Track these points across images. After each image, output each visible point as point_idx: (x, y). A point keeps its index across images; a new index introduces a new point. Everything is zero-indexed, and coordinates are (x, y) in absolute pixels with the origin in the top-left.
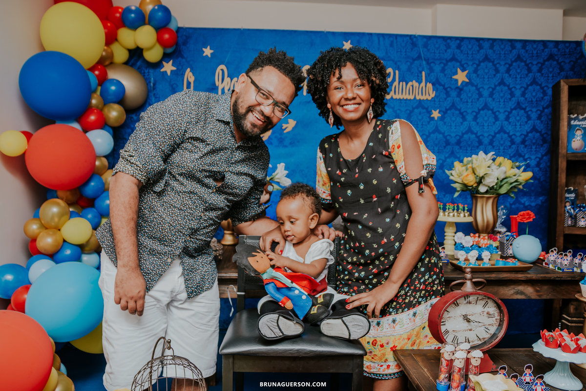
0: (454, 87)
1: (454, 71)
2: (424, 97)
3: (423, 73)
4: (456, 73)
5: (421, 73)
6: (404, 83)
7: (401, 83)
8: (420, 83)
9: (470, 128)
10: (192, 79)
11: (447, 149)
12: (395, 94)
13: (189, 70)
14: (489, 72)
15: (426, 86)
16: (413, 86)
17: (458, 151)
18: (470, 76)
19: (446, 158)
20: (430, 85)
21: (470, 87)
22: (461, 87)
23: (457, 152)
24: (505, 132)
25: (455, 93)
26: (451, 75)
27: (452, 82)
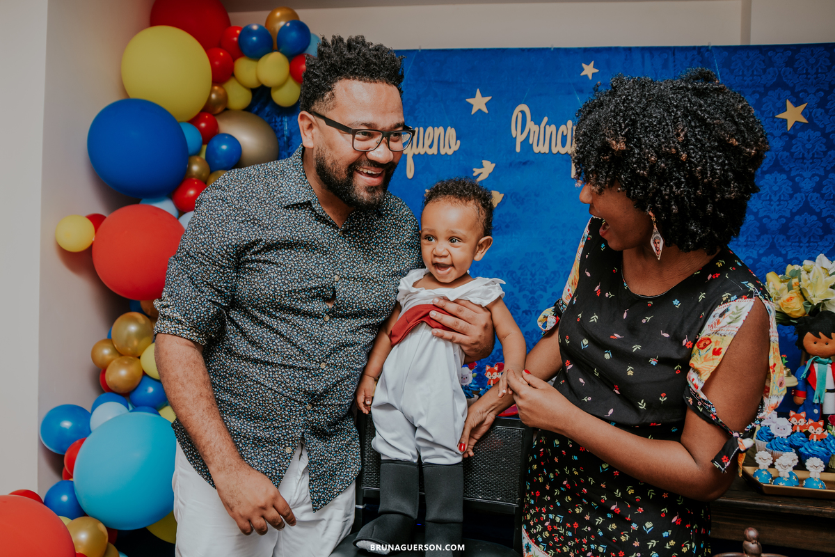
0: (777, 133)
1: (779, 104)
4: (784, 109)
9: (807, 203)
11: (763, 240)
17: (782, 244)
18: (810, 113)
19: (760, 256)
22: (792, 133)
23: (781, 246)
25: (780, 144)
26: (773, 113)
27: (776, 125)
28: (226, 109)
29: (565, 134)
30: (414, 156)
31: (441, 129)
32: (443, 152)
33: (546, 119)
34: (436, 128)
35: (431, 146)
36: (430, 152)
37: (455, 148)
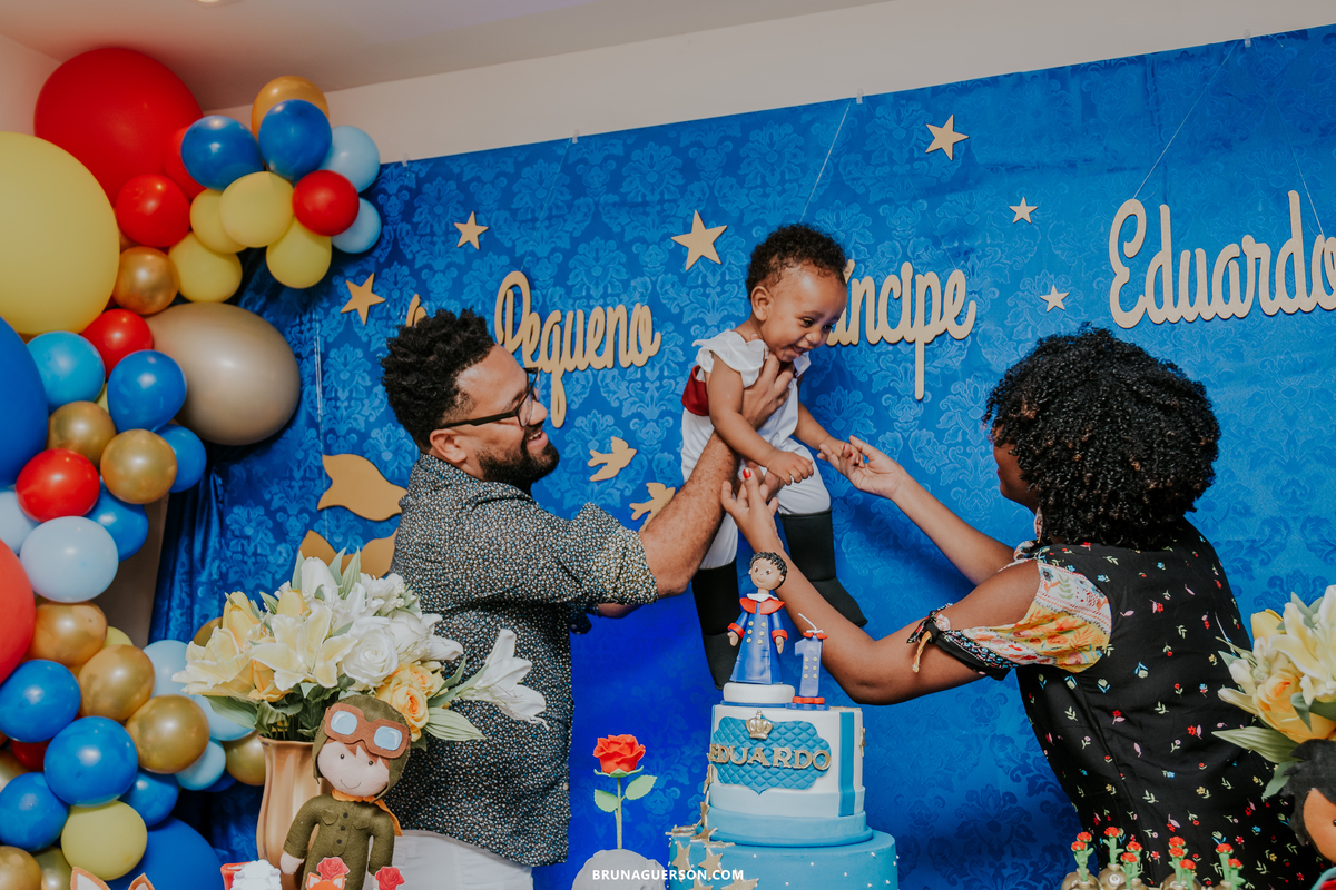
2: (1302, 302)
3: (1293, 198)
5: (1281, 197)
6: (1200, 252)
7: (1185, 255)
8: (1277, 242)
12: (1160, 306)
13: (416, 299)
15: (1308, 253)
16: (1241, 259)
20: (1328, 244)
28: (181, 299)
29: (896, 296)
30: (567, 376)
32: (625, 361)
34: (610, 309)
35: (599, 352)
36: (598, 363)
37: (651, 350)
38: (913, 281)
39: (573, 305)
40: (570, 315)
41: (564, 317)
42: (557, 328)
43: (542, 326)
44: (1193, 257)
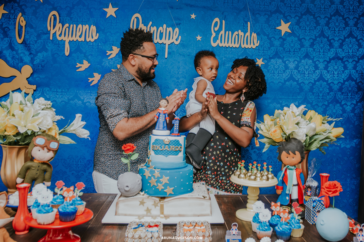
0: (277, 37)
1: (277, 22)
2: (249, 46)
3: (249, 23)
4: (280, 24)
5: (247, 23)
6: (230, 32)
7: (227, 32)
8: (245, 32)
9: (291, 75)
10: (23, 24)
12: (221, 43)
13: (20, 14)
14: (310, 24)
15: (251, 36)
16: (238, 35)
17: (280, 97)
18: (293, 27)
20: (254, 35)
21: (293, 38)
22: (284, 37)
24: (324, 80)
25: (278, 43)
26: (275, 26)
27: (276, 33)
29: (162, 32)
30: (70, 42)
31: (87, 26)
32: (88, 40)
33: (151, 23)
34: (84, 26)
35: (80, 36)
36: (80, 40)
37: (96, 38)
38: (166, 29)
39: (72, 23)
40: (72, 26)
41: (70, 26)
42: (67, 29)
43: (63, 27)
44: (229, 33)
